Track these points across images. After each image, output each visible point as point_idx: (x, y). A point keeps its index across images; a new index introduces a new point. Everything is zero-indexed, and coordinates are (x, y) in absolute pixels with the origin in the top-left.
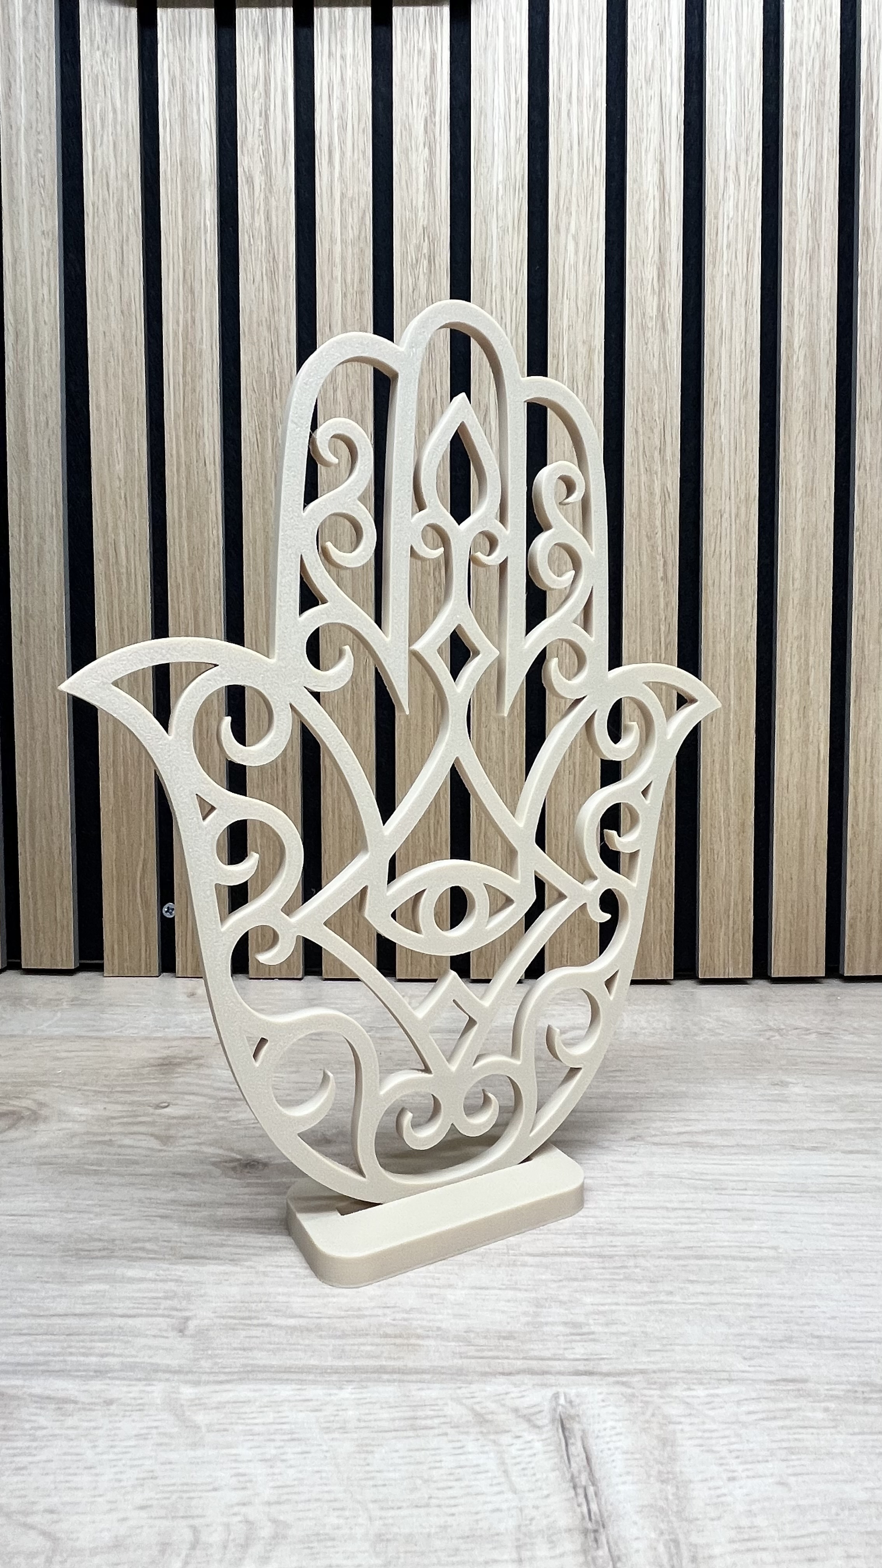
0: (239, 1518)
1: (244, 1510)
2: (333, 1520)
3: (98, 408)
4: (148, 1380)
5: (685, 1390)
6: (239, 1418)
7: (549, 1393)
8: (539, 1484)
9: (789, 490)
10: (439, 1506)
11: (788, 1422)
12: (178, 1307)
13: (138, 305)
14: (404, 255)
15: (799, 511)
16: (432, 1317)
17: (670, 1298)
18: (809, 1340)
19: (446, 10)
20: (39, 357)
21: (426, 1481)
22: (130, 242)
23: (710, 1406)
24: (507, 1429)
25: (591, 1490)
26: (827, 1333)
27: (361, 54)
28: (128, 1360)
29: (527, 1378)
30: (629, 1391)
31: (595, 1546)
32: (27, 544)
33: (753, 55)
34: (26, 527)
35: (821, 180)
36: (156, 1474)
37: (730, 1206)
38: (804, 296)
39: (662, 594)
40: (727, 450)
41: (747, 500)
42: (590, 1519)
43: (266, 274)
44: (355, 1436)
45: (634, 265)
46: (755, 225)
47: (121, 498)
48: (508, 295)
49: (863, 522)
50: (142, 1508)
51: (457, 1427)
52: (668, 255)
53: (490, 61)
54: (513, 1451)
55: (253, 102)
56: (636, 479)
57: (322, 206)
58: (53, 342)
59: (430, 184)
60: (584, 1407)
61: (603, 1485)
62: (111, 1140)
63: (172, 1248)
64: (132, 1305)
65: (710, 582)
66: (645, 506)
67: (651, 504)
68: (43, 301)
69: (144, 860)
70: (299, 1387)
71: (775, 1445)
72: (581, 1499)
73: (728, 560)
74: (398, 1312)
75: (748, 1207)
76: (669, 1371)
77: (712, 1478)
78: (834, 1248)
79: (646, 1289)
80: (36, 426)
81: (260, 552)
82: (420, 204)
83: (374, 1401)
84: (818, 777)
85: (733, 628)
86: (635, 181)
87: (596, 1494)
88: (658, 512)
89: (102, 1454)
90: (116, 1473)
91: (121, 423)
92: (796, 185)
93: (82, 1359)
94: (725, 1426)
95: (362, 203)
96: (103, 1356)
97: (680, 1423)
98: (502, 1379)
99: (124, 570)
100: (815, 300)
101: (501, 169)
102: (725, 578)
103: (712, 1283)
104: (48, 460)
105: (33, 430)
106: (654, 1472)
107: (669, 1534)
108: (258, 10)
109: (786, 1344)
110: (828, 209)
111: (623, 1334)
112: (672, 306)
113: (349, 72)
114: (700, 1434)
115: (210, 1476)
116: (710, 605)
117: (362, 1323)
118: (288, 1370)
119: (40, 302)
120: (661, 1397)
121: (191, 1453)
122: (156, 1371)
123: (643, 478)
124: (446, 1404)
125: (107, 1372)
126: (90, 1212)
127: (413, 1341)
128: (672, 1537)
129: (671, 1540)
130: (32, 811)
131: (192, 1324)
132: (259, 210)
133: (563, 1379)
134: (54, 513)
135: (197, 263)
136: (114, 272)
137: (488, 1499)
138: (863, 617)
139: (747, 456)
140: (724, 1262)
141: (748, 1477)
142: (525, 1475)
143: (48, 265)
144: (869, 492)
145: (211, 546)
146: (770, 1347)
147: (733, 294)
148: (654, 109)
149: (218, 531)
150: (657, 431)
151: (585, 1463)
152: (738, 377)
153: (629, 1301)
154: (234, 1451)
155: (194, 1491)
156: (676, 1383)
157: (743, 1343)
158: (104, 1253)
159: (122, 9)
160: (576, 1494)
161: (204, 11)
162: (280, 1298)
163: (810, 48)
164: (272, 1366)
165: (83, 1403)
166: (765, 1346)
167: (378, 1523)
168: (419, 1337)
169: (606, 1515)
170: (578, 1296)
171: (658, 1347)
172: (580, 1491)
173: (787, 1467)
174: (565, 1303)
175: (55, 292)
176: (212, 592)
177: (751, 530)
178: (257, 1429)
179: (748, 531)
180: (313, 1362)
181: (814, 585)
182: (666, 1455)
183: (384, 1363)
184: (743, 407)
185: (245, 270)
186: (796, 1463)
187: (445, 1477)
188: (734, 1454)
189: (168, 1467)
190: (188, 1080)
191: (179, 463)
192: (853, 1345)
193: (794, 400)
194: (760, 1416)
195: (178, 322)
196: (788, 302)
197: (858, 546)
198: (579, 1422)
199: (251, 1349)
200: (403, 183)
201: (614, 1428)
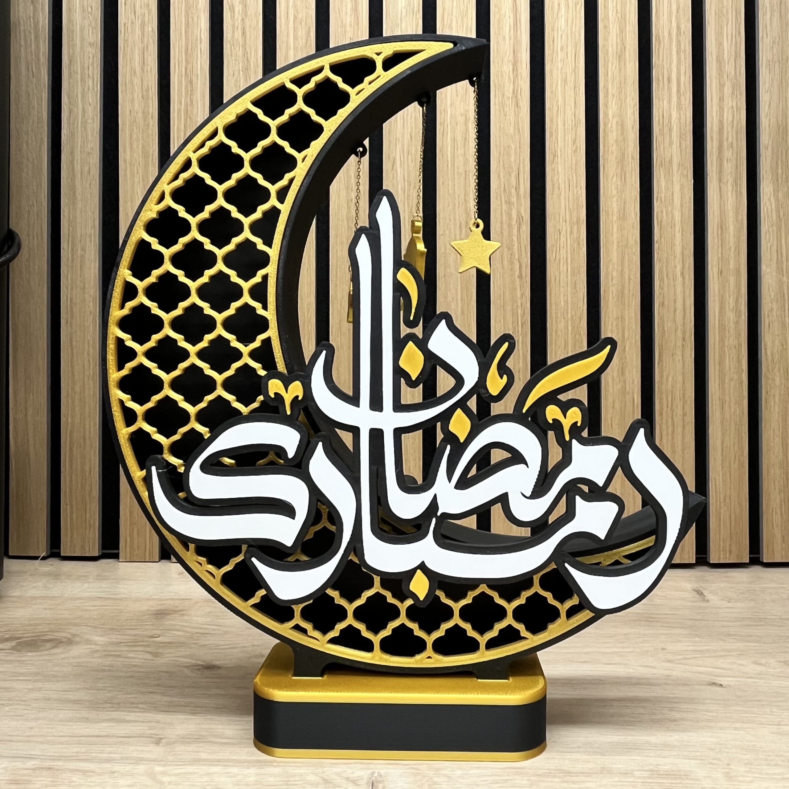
3: (125, 161)
13: (153, 90)
15: (615, 229)
20: (85, 127)
22: (149, 51)
32: (73, 255)
34: (72, 243)
38: (615, 82)
39: (519, 287)
41: (578, 223)
46: (580, 35)
52: (519, 55)
56: (500, 207)
58: (95, 118)
66: (505, 226)
67: (510, 225)
68: (89, 90)
73: (565, 265)
80: (82, 173)
82: (348, 23)
85: (569, 312)
88: (515, 231)
91: (140, 171)
100: (623, 85)
104: (89, 196)
105: (79, 176)
110: (631, 24)
116: (553, 295)
119: (86, 89)
123: (504, 207)
130: (71, 443)
132: (237, 27)
135: (195, 62)
136: (138, 69)
139: (577, 192)
144: (665, 216)
147: (565, 81)
150: (513, 175)
152: (570, 138)
175: (97, 84)
177: (581, 244)
181: (627, 281)
193: (610, 152)
195: (181, 103)
196: (604, 86)
197: (658, 253)
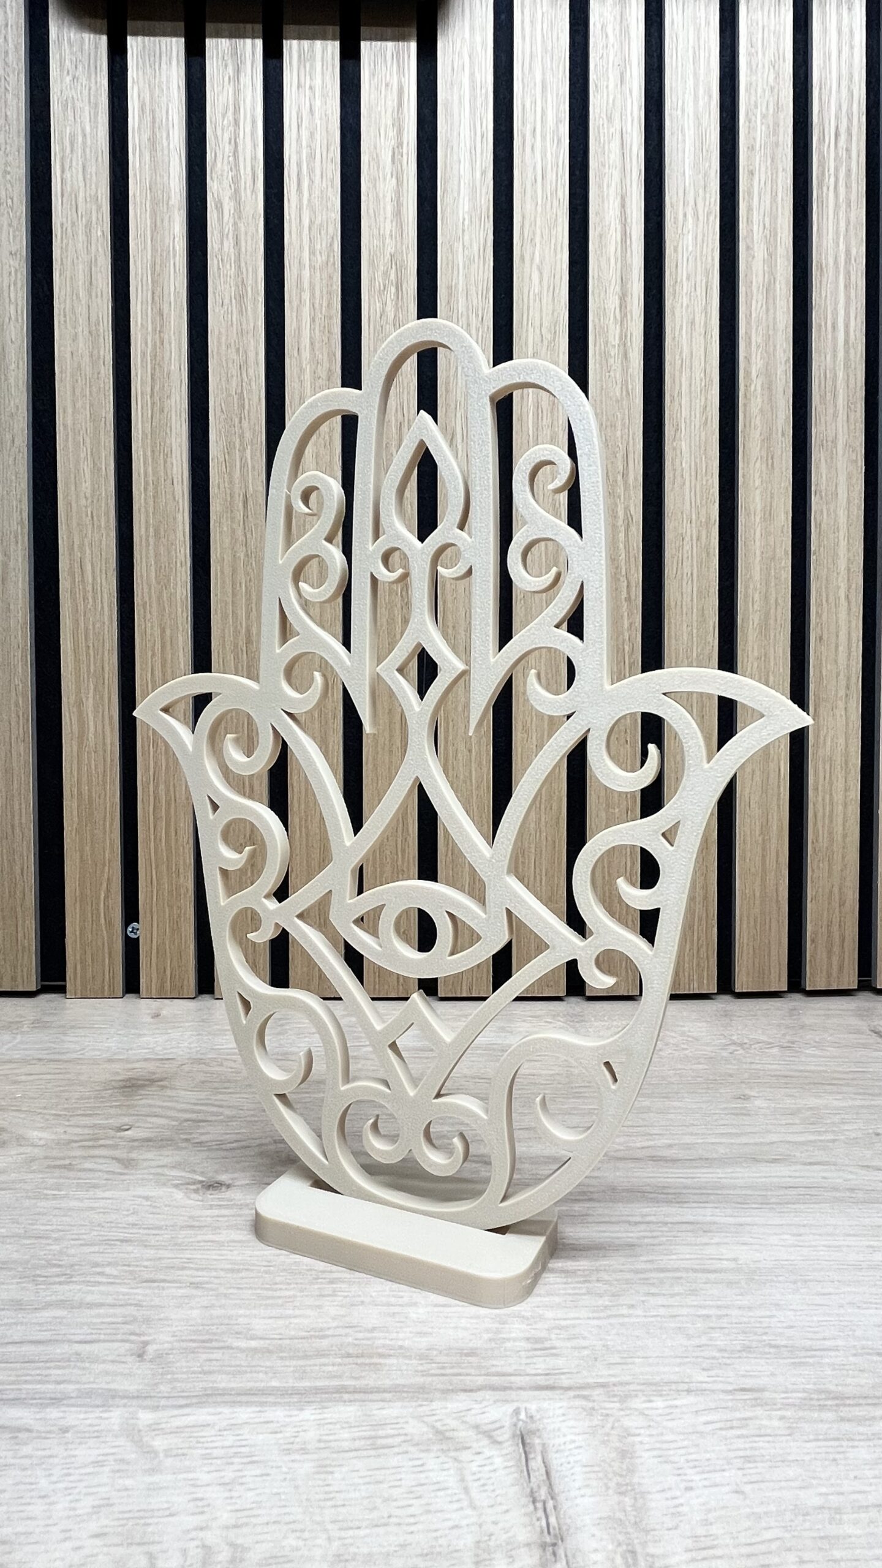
0: (197, 1543)
1: (201, 1534)
2: (291, 1541)
4: (105, 1406)
5: (645, 1402)
6: (198, 1442)
7: (510, 1408)
8: (499, 1499)
9: (748, 515)
10: (399, 1524)
11: (744, 1432)
12: (138, 1331)
14: (372, 280)
16: (394, 1335)
17: (631, 1312)
18: (767, 1350)
19: (413, 46)
21: (386, 1500)
23: (669, 1417)
24: (468, 1445)
25: (550, 1504)
26: (784, 1343)
27: (329, 86)
28: (86, 1386)
29: (488, 1395)
30: (590, 1405)
31: (553, 1559)
33: (710, 97)
35: (776, 218)
36: (111, 1502)
37: (691, 1218)
40: (688, 474)
42: (549, 1533)
43: (235, 298)
44: (315, 1456)
45: (596, 296)
47: (87, 516)
48: (474, 321)
49: (820, 546)
50: (97, 1536)
51: (417, 1444)
53: (456, 98)
54: (474, 1467)
55: (223, 130)
57: (290, 233)
59: (398, 213)
60: (545, 1421)
61: (561, 1498)
62: (70, 1164)
63: (131, 1272)
64: (89, 1331)
65: (673, 604)
69: (108, 879)
70: (258, 1409)
71: (732, 1454)
72: (541, 1513)
74: (360, 1332)
75: (708, 1219)
76: (628, 1384)
77: (670, 1489)
78: (793, 1258)
79: (607, 1303)
81: (228, 571)
83: (333, 1421)
84: (779, 794)
86: (597, 214)
87: (555, 1507)
89: (56, 1482)
90: (71, 1502)
92: (752, 222)
93: (38, 1386)
94: (682, 1437)
95: (331, 230)
96: (59, 1383)
97: (639, 1435)
98: (463, 1396)
99: (89, 588)
101: (467, 199)
102: (687, 599)
103: (672, 1296)
106: (612, 1484)
107: (628, 1545)
108: (227, 40)
109: (745, 1354)
111: (584, 1348)
112: (634, 335)
113: (318, 103)
114: (658, 1445)
115: (167, 1502)
117: (325, 1343)
118: (249, 1392)
120: (622, 1410)
121: (149, 1479)
122: (113, 1397)
124: (407, 1422)
125: (63, 1399)
126: (47, 1238)
127: (376, 1360)
128: (630, 1548)
129: (629, 1551)
131: (151, 1349)
133: (524, 1394)
134: (19, 531)
137: (448, 1516)
138: (821, 638)
140: (684, 1275)
141: (705, 1487)
142: (485, 1491)
143: (15, 284)
145: (179, 564)
146: (728, 1358)
148: (615, 145)
149: (185, 550)
151: (545, 1477)
153: (591, 1315)
154: (191, 1476)
155: (152, 1517)
156: (636, 1396)
157: (702, 1354)
158: (62, 1279)
159: (92, 36)
160: (536, 1508)
161: (174, 40)
162: (241, 1320)
163: (764, 91)
164: (232, 1389)
165: (38, 1431)
166: (723, 1357)
167: (336, 1544)
168: (381, 1356)
169: (564, 1528)
170: (541, 1312)
171: (619, 1360)
172: (539, 1505)
173: (744, 1475)
174: (528, 1319)
176: (180, 610)
178: (216, 1452)
179: (708, 554)
180: (275, 1383)
182: (624, 1467)
183: (346, 1383)
184: (703, 434)
185: (214, 293)
186: (751, 1471)
187: (405, 1496)
188: (692, 1464)
189: (125, 1494)
190: (150, 1102)
191: (146, 483)
192: (809, 1353)
194: (718, 1425)
198: (539, 1437)
199: (210, 1373)
200: (371, 211)
201: (574, 1441)
